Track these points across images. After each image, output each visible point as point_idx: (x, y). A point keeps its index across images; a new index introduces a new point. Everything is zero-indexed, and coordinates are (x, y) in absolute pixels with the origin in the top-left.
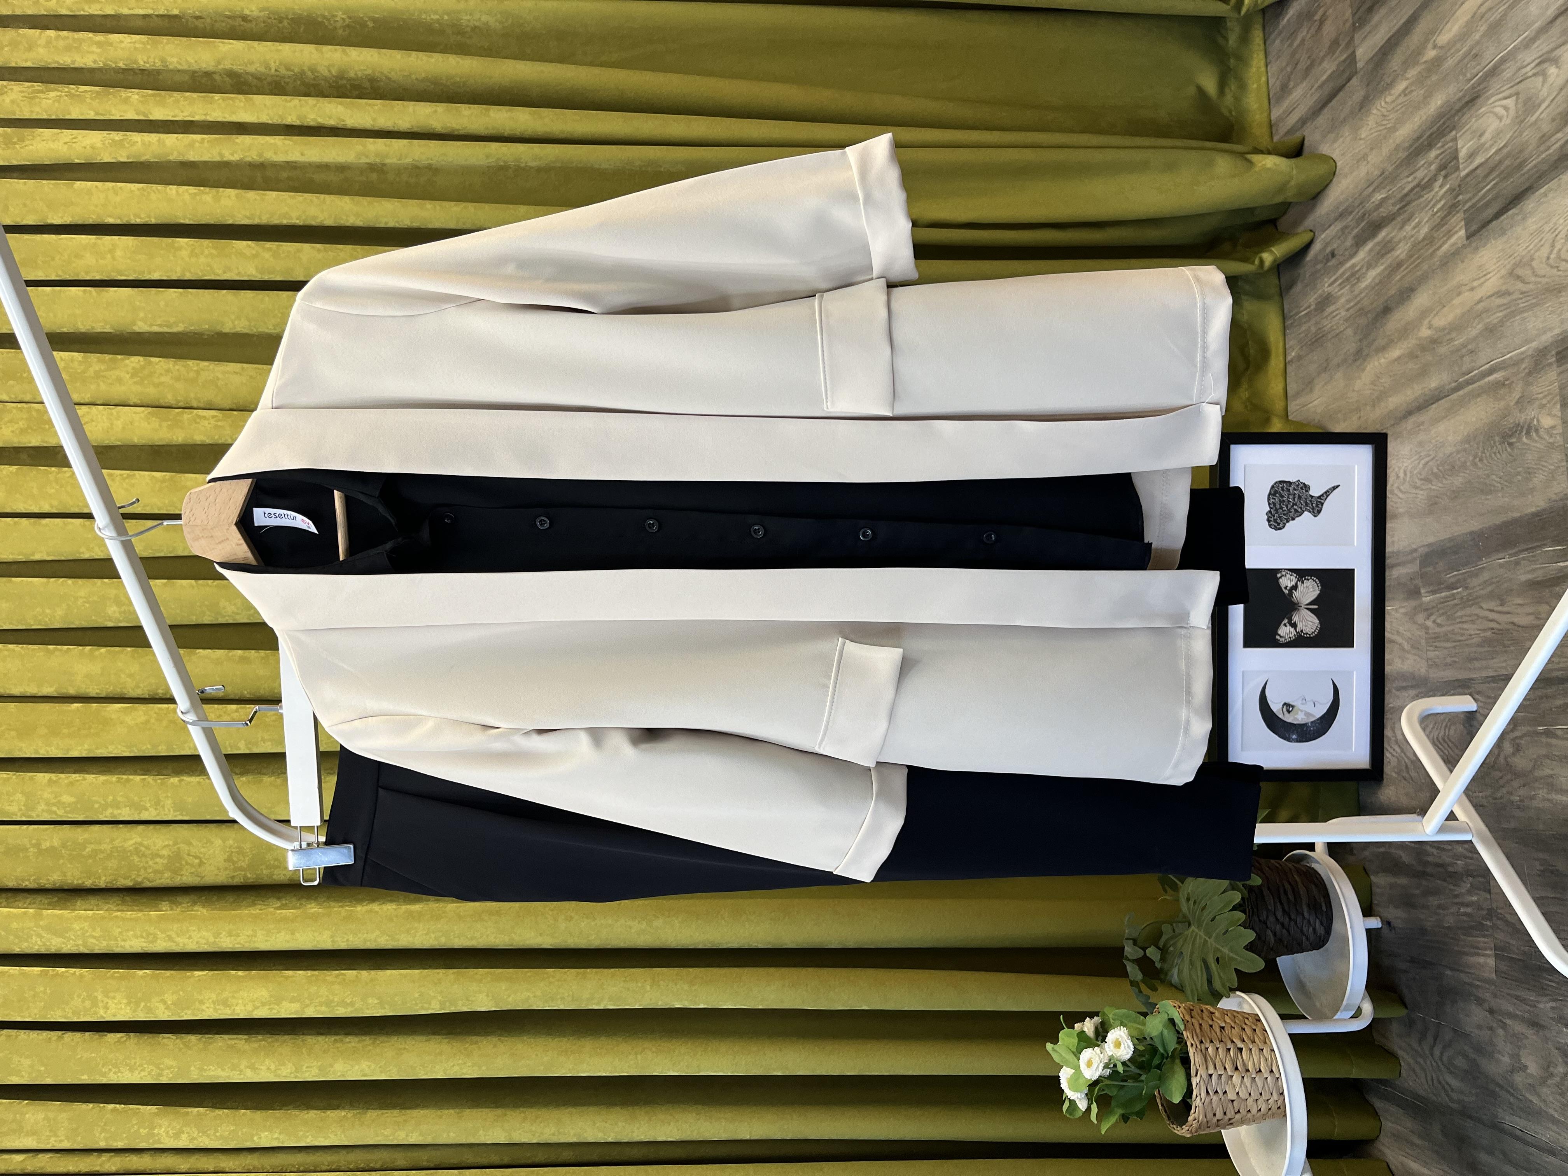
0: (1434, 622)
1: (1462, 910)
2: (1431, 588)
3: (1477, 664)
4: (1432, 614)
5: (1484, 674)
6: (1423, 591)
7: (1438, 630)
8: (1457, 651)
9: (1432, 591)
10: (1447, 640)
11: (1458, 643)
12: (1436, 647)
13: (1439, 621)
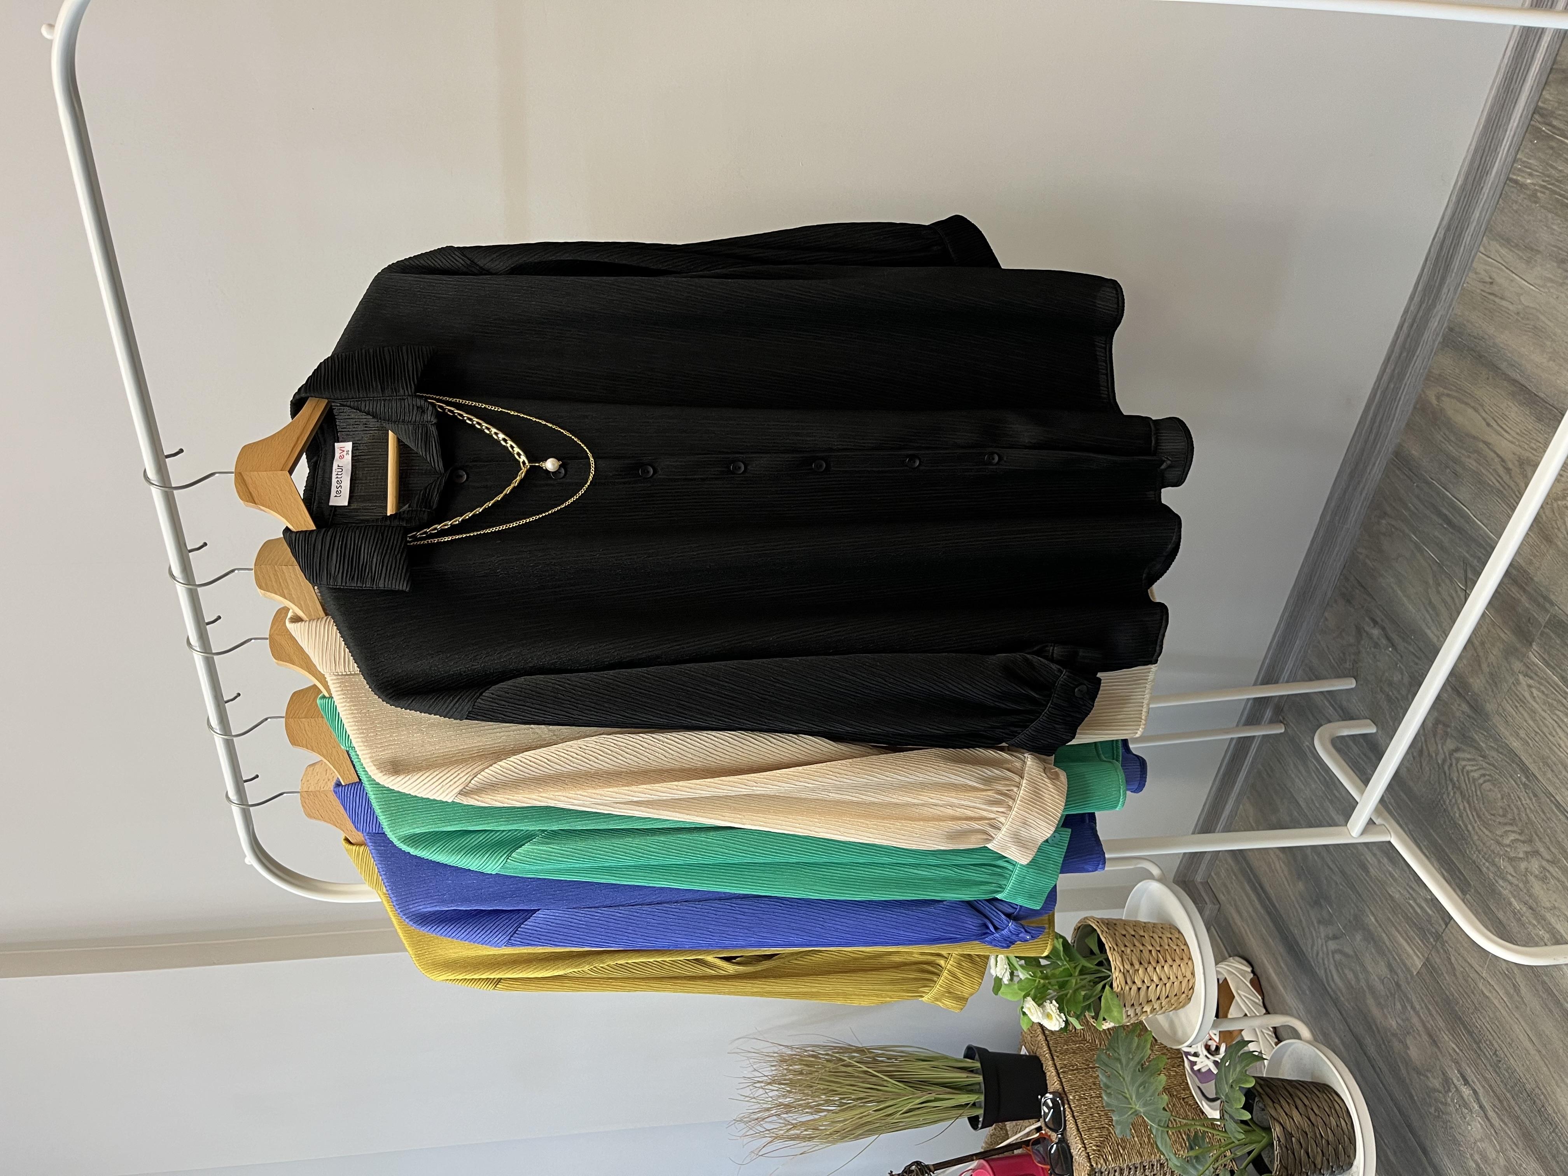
0: (1530, 686)
1: (1411, 902)
2: (1546, 657)
3: (1550, 775)
4: (1531, 678)
5: (1551, 789)
6: (1534, 646)
7: (1527, 695)
8: (1537, 739)
9: (1544, 659)
10: (1534, 720)
11: (1539, 731)
12: (1516, 707)
13: (1534, 690)
